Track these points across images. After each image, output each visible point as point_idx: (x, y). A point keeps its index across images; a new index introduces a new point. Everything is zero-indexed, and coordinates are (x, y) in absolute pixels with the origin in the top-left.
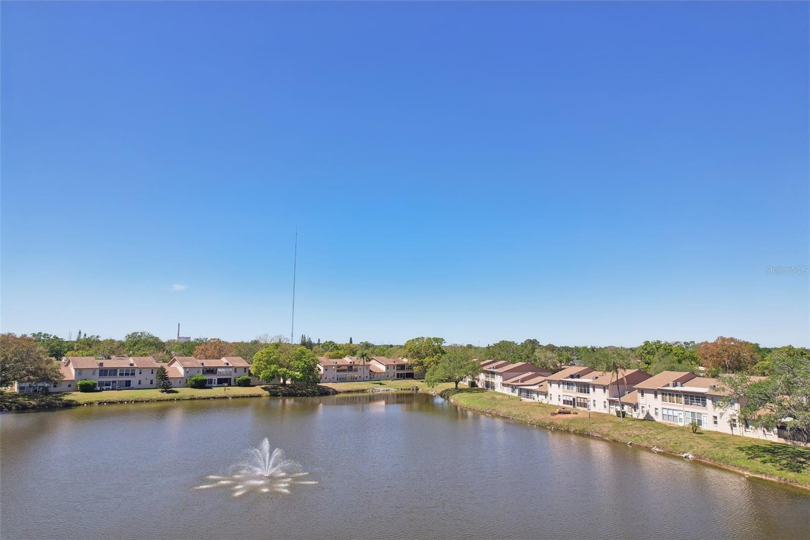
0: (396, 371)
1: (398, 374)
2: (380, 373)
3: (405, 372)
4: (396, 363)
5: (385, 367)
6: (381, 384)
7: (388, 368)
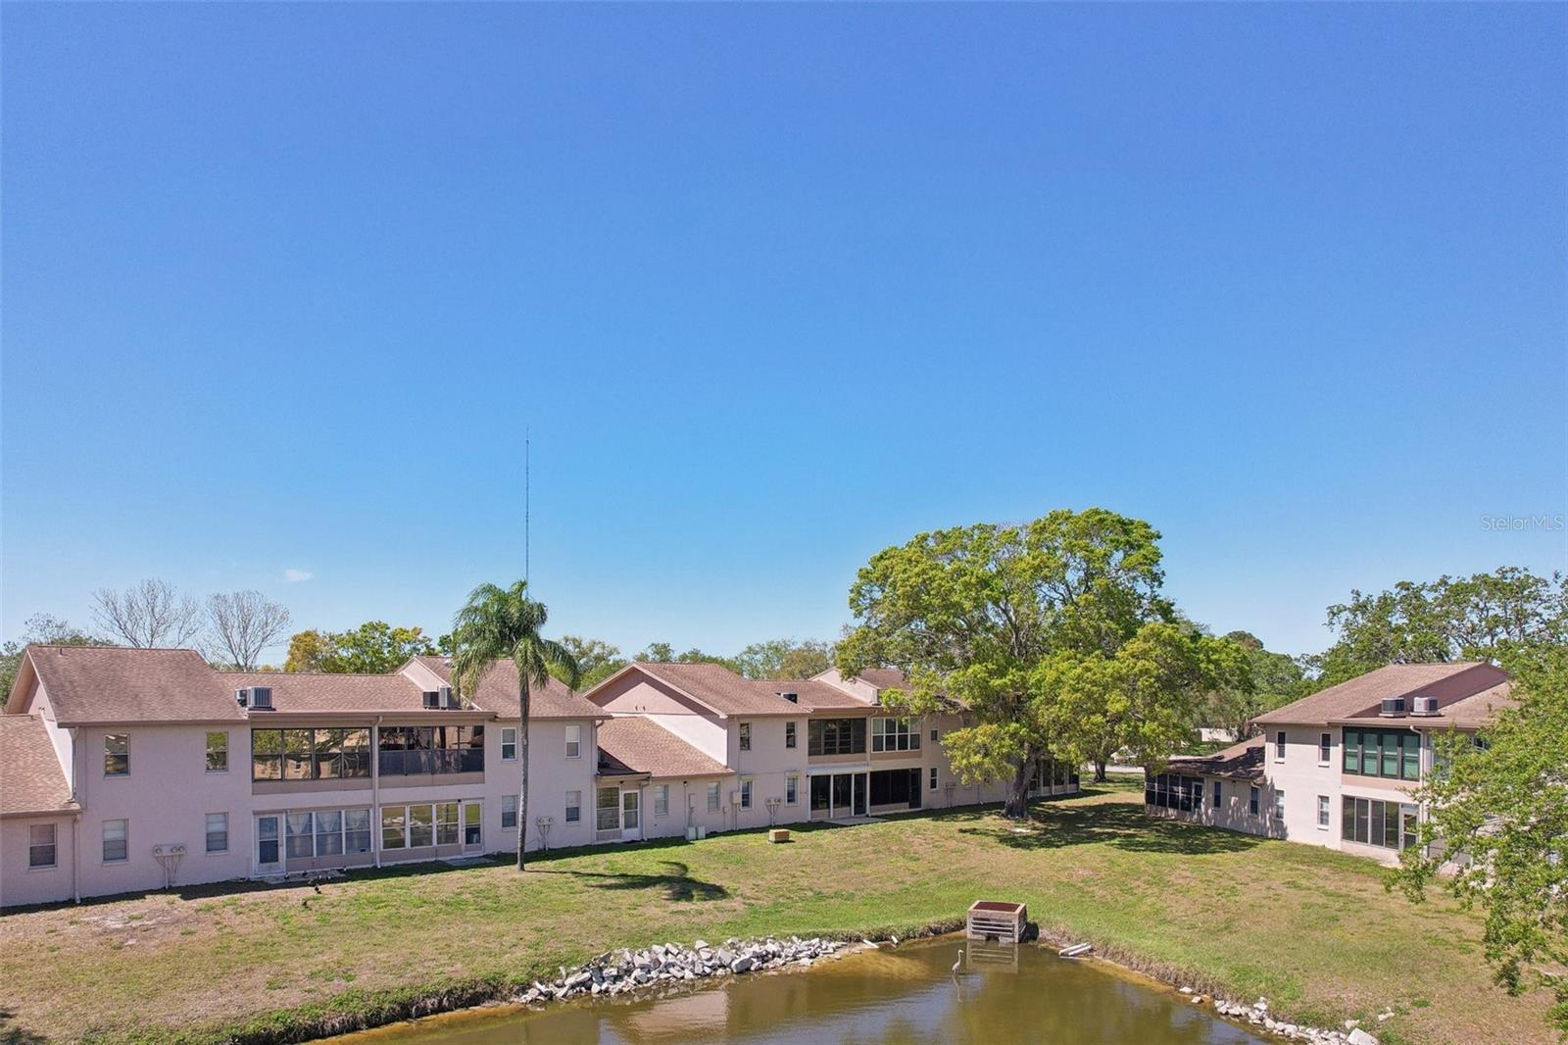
0: (804, 765)
1: (819, 785)
2: (685, 780)
3: (867, 769)
4: (805, 706)
5: (722, 734)
6: (683, 886)
7: (745, 743)
